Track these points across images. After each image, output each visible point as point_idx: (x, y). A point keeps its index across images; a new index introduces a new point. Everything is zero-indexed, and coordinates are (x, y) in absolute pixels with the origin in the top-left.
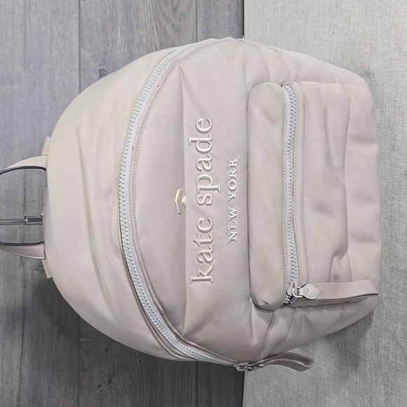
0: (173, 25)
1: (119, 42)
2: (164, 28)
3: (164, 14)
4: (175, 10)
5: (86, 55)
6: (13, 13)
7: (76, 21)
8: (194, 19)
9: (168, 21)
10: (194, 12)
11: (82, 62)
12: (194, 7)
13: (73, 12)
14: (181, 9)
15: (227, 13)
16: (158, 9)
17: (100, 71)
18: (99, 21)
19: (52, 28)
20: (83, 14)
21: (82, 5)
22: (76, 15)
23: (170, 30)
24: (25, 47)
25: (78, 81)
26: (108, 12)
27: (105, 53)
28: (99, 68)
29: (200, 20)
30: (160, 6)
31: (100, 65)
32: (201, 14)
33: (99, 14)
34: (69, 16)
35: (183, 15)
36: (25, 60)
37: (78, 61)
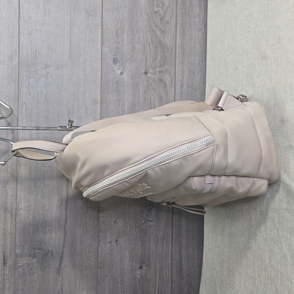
0: (160, 29)
1: (125, 41)
2: (155, 31)
3: (155, 23)
4: (161, 20)
5: (106, 50)
6: (64, 28)
7: (100, 30)
8: (175, 25)
9: (157, 27)
10: (175, 20)
11: (103, 54)
12: (175, 17)
13: (98, 26)
14: (166, 19)
15: (197, 19)
16: (151, 20)
17: (114, 59)
18: (114, 29)
19: (86, 35)
20: (104, 26)
21: (103, 21)
22: (100, 27)
23: (158, 32)
24: (70, 47)
25: (100, 65)
26: (119, 24)
27: (117, 48)
28: (113, 57)
29: (179, 25)
30: (152, 19)
31: (114, 55)
32: (179, 21)
33: (114, 25)
34: (96, 28)
35: (167, 22)
36: (70, 54)
37: (100, 54)
